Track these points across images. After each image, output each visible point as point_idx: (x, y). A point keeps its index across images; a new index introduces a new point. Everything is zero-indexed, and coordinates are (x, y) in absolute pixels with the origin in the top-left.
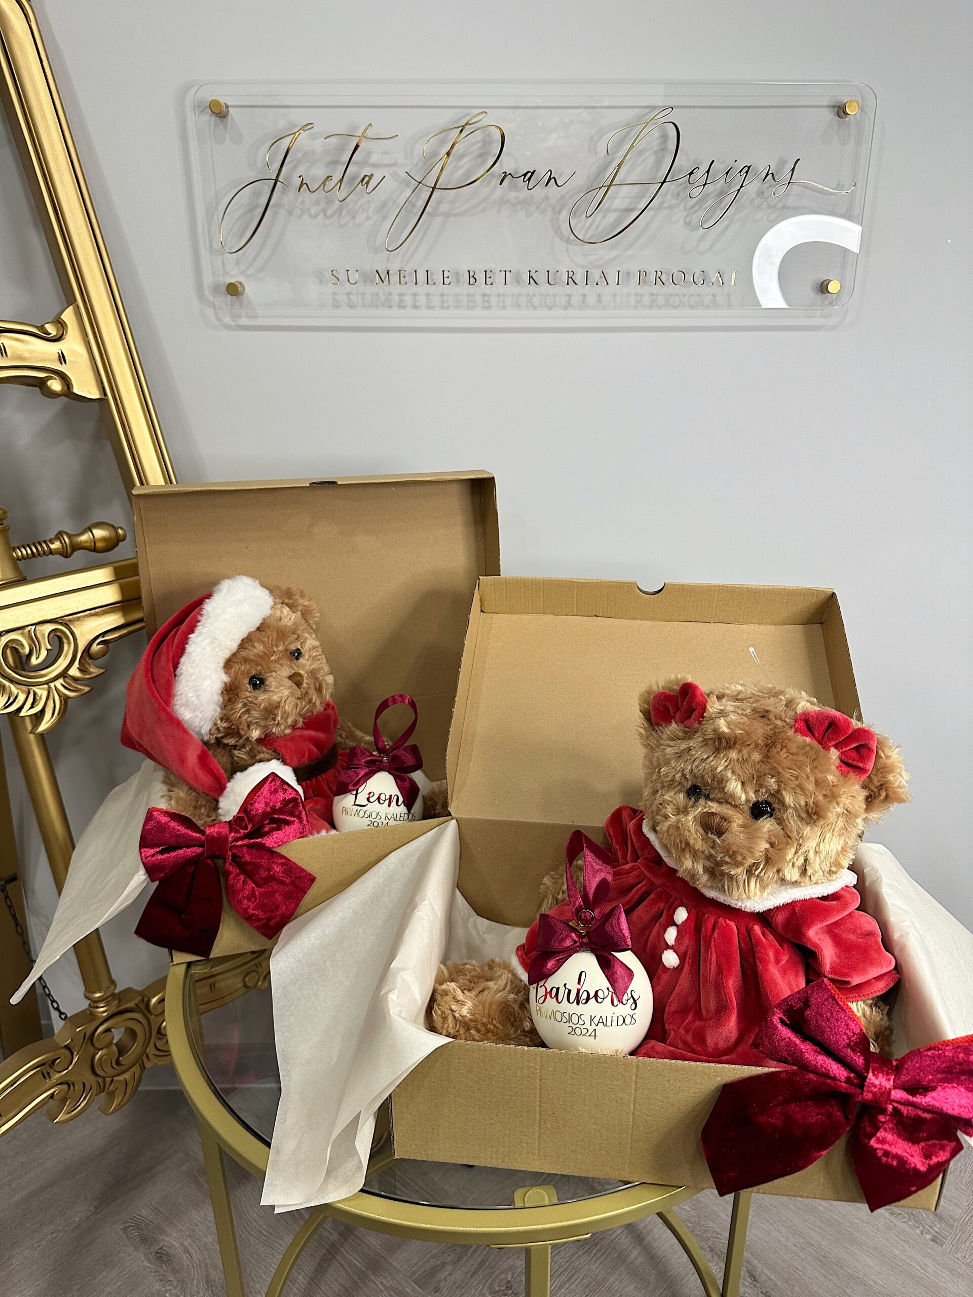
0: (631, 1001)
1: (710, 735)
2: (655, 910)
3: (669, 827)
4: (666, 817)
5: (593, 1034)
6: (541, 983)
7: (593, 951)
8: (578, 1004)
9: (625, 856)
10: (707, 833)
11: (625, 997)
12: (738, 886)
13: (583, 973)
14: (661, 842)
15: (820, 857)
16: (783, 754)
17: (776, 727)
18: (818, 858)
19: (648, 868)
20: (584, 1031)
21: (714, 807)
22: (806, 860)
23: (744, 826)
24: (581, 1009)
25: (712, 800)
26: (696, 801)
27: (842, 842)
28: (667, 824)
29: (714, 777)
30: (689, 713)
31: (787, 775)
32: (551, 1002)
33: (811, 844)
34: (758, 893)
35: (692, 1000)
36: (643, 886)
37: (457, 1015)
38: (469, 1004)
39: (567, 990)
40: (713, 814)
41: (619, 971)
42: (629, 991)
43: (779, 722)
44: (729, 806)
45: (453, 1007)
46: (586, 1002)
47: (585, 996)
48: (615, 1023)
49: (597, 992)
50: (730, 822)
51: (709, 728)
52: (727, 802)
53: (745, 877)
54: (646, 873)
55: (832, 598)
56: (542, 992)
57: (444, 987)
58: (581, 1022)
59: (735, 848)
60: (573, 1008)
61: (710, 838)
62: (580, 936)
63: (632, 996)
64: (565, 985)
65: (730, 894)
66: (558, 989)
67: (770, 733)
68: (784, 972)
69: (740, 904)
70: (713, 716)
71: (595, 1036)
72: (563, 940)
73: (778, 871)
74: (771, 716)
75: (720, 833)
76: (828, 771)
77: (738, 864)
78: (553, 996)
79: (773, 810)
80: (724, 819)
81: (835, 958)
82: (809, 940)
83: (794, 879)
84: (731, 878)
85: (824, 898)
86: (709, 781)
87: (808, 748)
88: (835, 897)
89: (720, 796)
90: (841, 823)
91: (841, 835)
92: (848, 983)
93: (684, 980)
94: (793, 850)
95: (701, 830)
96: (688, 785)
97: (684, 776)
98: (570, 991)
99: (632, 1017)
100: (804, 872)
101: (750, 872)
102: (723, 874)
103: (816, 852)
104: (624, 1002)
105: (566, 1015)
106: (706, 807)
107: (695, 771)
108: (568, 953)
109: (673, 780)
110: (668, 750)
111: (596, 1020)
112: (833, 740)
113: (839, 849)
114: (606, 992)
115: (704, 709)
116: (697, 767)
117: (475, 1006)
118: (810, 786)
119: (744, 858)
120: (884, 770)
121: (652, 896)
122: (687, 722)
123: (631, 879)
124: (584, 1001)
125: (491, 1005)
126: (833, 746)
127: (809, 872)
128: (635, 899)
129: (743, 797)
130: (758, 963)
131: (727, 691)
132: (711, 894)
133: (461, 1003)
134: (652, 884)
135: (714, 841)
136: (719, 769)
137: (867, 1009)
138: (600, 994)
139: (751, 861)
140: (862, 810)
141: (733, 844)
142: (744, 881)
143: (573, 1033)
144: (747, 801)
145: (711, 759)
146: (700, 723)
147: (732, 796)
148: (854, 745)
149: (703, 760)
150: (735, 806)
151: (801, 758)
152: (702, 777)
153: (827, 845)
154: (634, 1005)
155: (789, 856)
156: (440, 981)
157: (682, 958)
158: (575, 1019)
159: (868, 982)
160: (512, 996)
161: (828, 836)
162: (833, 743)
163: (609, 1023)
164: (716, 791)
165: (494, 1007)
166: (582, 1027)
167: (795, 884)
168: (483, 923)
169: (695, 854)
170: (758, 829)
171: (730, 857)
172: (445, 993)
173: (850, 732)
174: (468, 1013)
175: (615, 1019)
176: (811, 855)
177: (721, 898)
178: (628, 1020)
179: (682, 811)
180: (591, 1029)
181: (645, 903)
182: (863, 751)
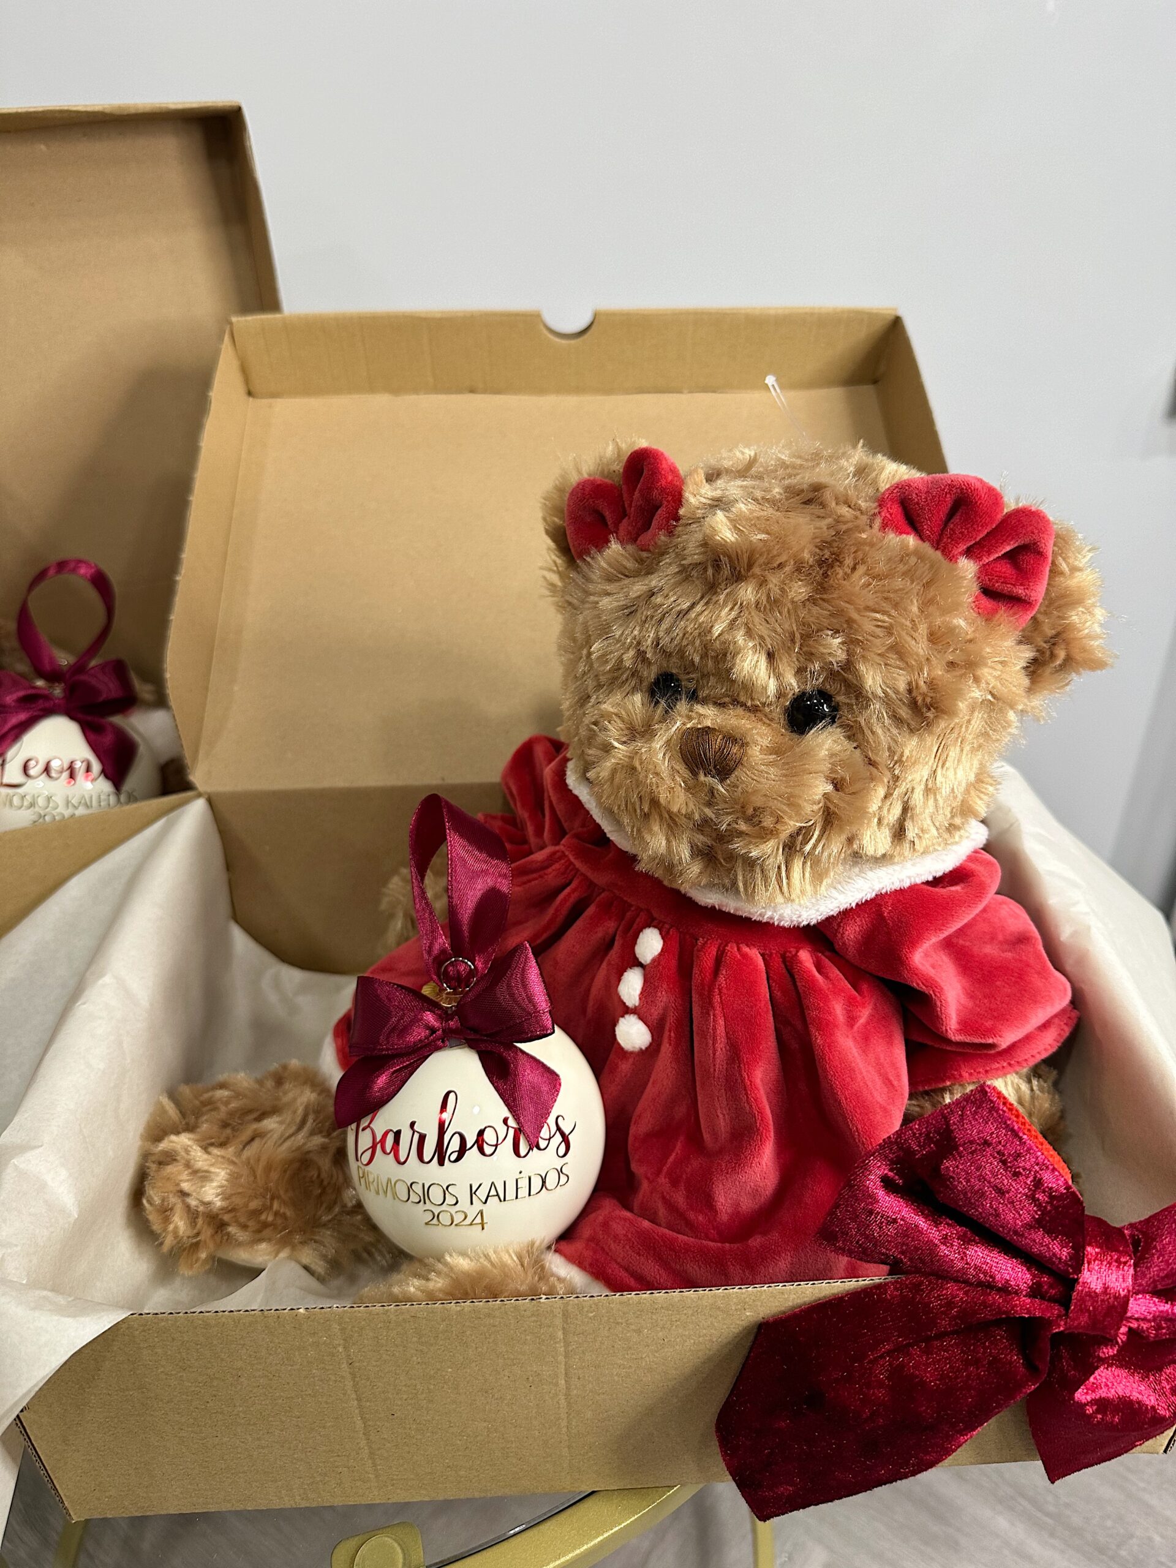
0: (558, 1138)
1: (693, 554)
2: (600, 933)
3: (614, 771)
4: (607, 748)
5: (478, 1220)
6: (364, 1123)
7: (472, 1045)
8: (441, 1163)
9: (539, 832)
10: (695, 774)
11: (544, 1133)
12: (766, 879)
13: (452, 1096)
14: (600, 804)
15: (936, 800)
16: (860, 578)
17: (838, 520)
18: (931, 802)
19: (580, 854)
20: (458, 1218)
21: (709, 716)
22: (906, 809)
23: (776, 750)
24: (450, 1172)
25: (704, 702)
26: (671, 707)
27: (976, 763)
28: (609, 763)
29: (706, 647)
30: (648, 511)
31: (867, 624)
32: (384, 1164)
33: (916, 776)
34: (809, 888)
35: (681, 1111)
36: (574, 891)
37: (193, 1202)
38: (221, 1175)
39: (416, 1136)
40: (707, 730)
41: (529, 1077)
42: (551, 1121)
43: (844, 510)
44: (740, 711)
45: (185, 1186)
46: (457, 1160)
47: (455, 1145)
48: (523, 1192)
49: (481, 1133)
50: (744, 745)
51: (690, 542)
52: (736, 702)
53: (780, 858)
54: (578, 864)
55: (896, 324)
56: (365, 1140)
57: (163, 1145)
58: (450, 1200)
59: (758, 801)
60: (433, 1173)
61: (703, 784)
62: (444, 1015)
63: (559, 1129)
64: (412, 1124)
65: (751, 896)
66: (398, 1134)
67: (828, 534)
68: (865, 1040)
69: (769, 914)
70: (700, 513)
71: (482, 1224)
72: (405, 1030)
73: (850, 840)
74: (828, 495)
75: (724, 769)
76: (953, 608)
77: (765, 834)
78: (388, 1150)
79: (835, 709)
80: (732, 738)
81: (964, 1000)
82: (915, 972)
83: (879, 853)
84: (751, 864)
85: (937, 882)
86: (697, 659)
87: (913, 560)
88: (957, 876)
89: (721, 690)
90: (978, 722)
91: (974, 750)
92: (992, 1046)
93: (664, 1072)
94: (881, 791)
95: (680, 767)
96: (651, 674)
97: (641, 655)
98: (422, 1138)
99: (560, 1172)
100: (899, 833)
101: (791, 848)
102: (732, 857)
103: (928, 791)
104: (543, 1144)
105: (418, 1188)
106: (690, 718)
107: (665, 641)
108: (419, 1054)
109: (619, 666)
110: (606, 603)
111: (482, 1193)
112: (963, 537)
113: (972, 778)
114: (502, 1130)
115: (677, 498)
116: (668, 631)
117: (234, 1178)
118: (920, 647)
119: (778, 820)
120: (1062, 601)
121: (591, 910)
122: (644, 538)
123: (552, 876)
124: (454, 1157)
125: (269, 1168)
126: (962, 554)
127: (911, 832)
128: (560, 919)
129: (772, 686)
130: (813, 1030)
131: (727, 464)
132: (709, 898)
133: (202, 1176)
134: (590, 885)
135: (712, 791)
136: (717, 630)
137: (1024, 1087)
138: (489, 1137)
139: (792, 825)
140: (1020, 692)
141: (755, 792)
142: (779, 868)
143: (435, 1221)
144: (780, 695)
145: (698, 608)
146: (670, 533)
147: (748, 687)
148: (1008, 548)
149: (683, 614)
150: (754, 710)
151: (898, 583)
152: (681, 652)
153: (951, 773)
154: (563, 1146)
155: (874, 806)
156: (157, 1132)
157: (656, 1029)
158: (436, 1195)
159: (1028, 1039)
160: (318, 1140)
161: (953, 753)
162: (963, 547)
163: (511, 1193)
164: (712, 681)
165: (274, 1175)
166: (453, 1210)
167: (883, 859)
168: (293, 976)
169: (672, 822)
170: (806, 755)
171: (749, 820)
172: (169, 1158)
173: (1000, 517)
174: (218, 1195)
175: (524, 1183)
176: (918, 798)
177: (731, 904)
178: (551, 1181)
179: (639, 732)
180: (472, 1211)
181: (579, 924)
182: (1027, 559)
